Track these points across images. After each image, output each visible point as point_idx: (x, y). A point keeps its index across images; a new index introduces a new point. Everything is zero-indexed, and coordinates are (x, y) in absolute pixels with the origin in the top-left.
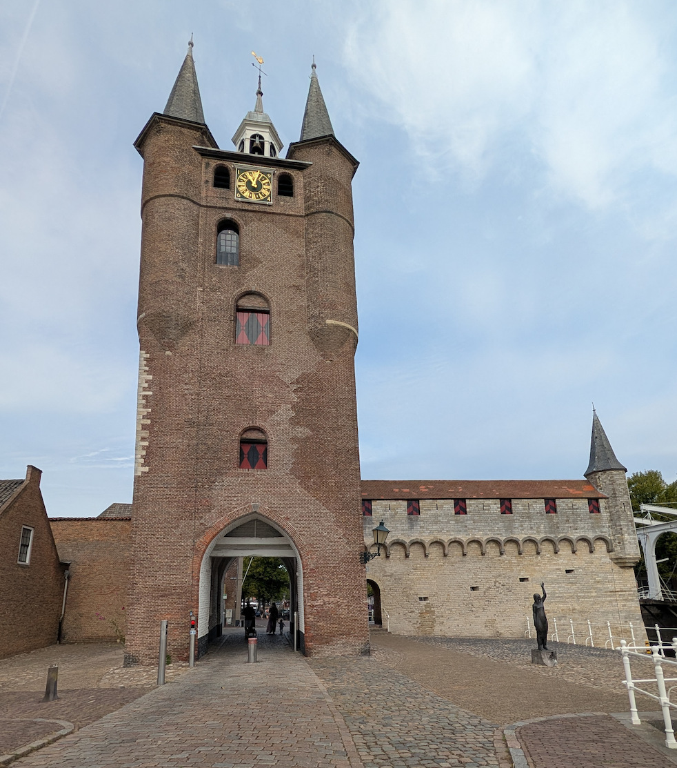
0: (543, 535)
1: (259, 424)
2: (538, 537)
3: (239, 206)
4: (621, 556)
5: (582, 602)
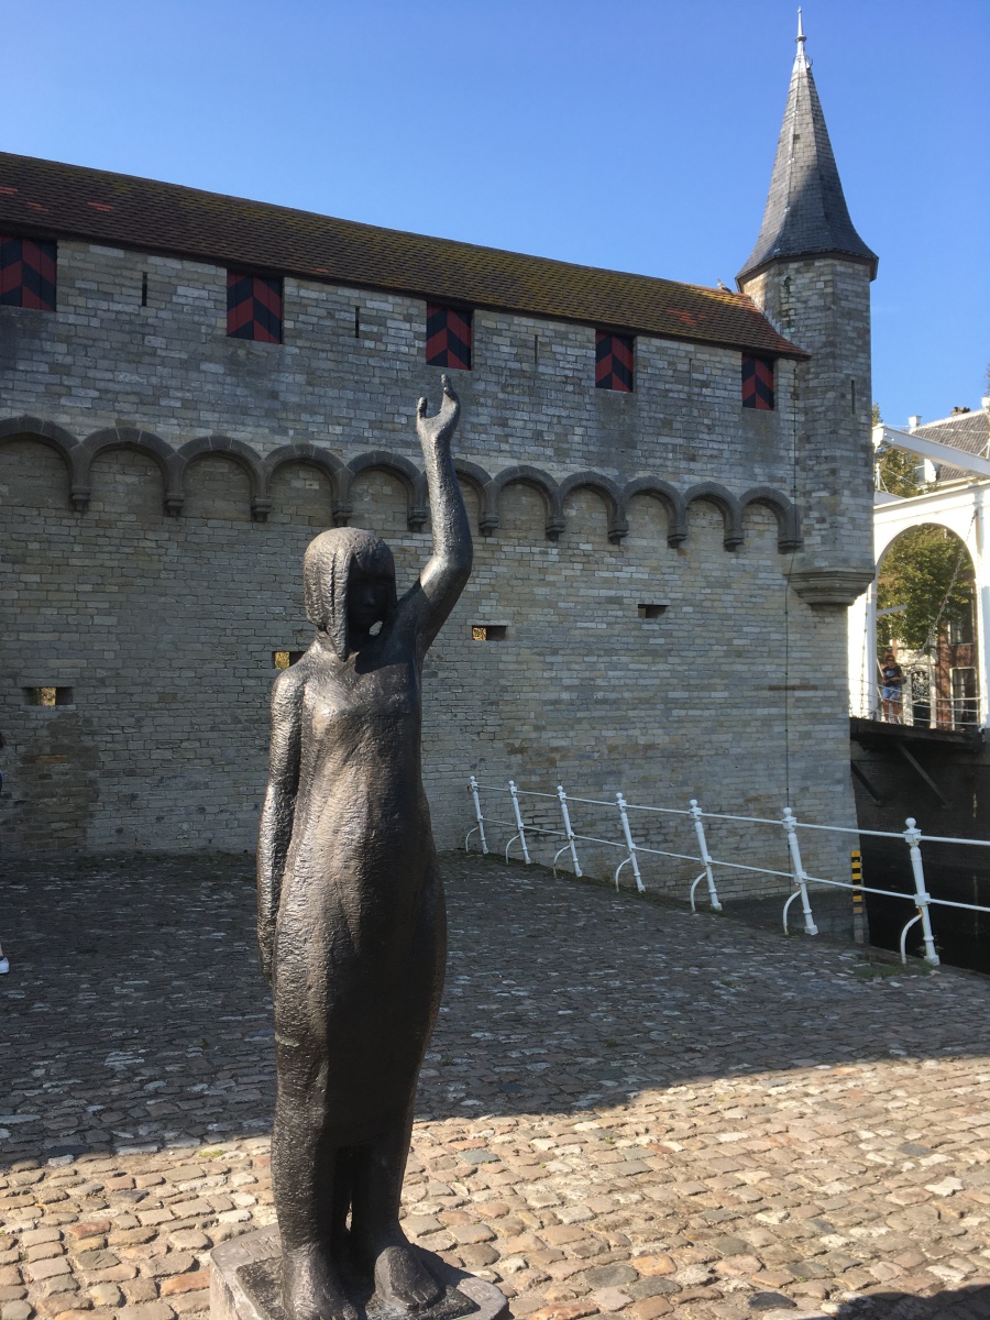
0: (576, 467)
2: (559, 473)
4: (821, 564)
5: (680, 721)
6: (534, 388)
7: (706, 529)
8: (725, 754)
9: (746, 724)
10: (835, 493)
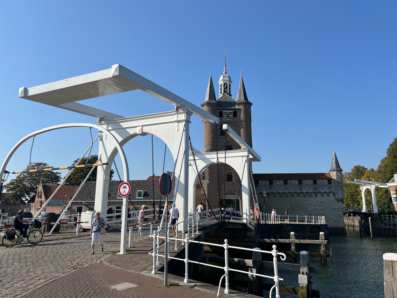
0: (312, 191)
1: (231, 172)
2: (310, 192)
3: (225, 121)
4: (337, 198)
5: (324, 211)
6: (308, 185)
7: (325, 195)
9: (331, 212)
10: (338, 191)
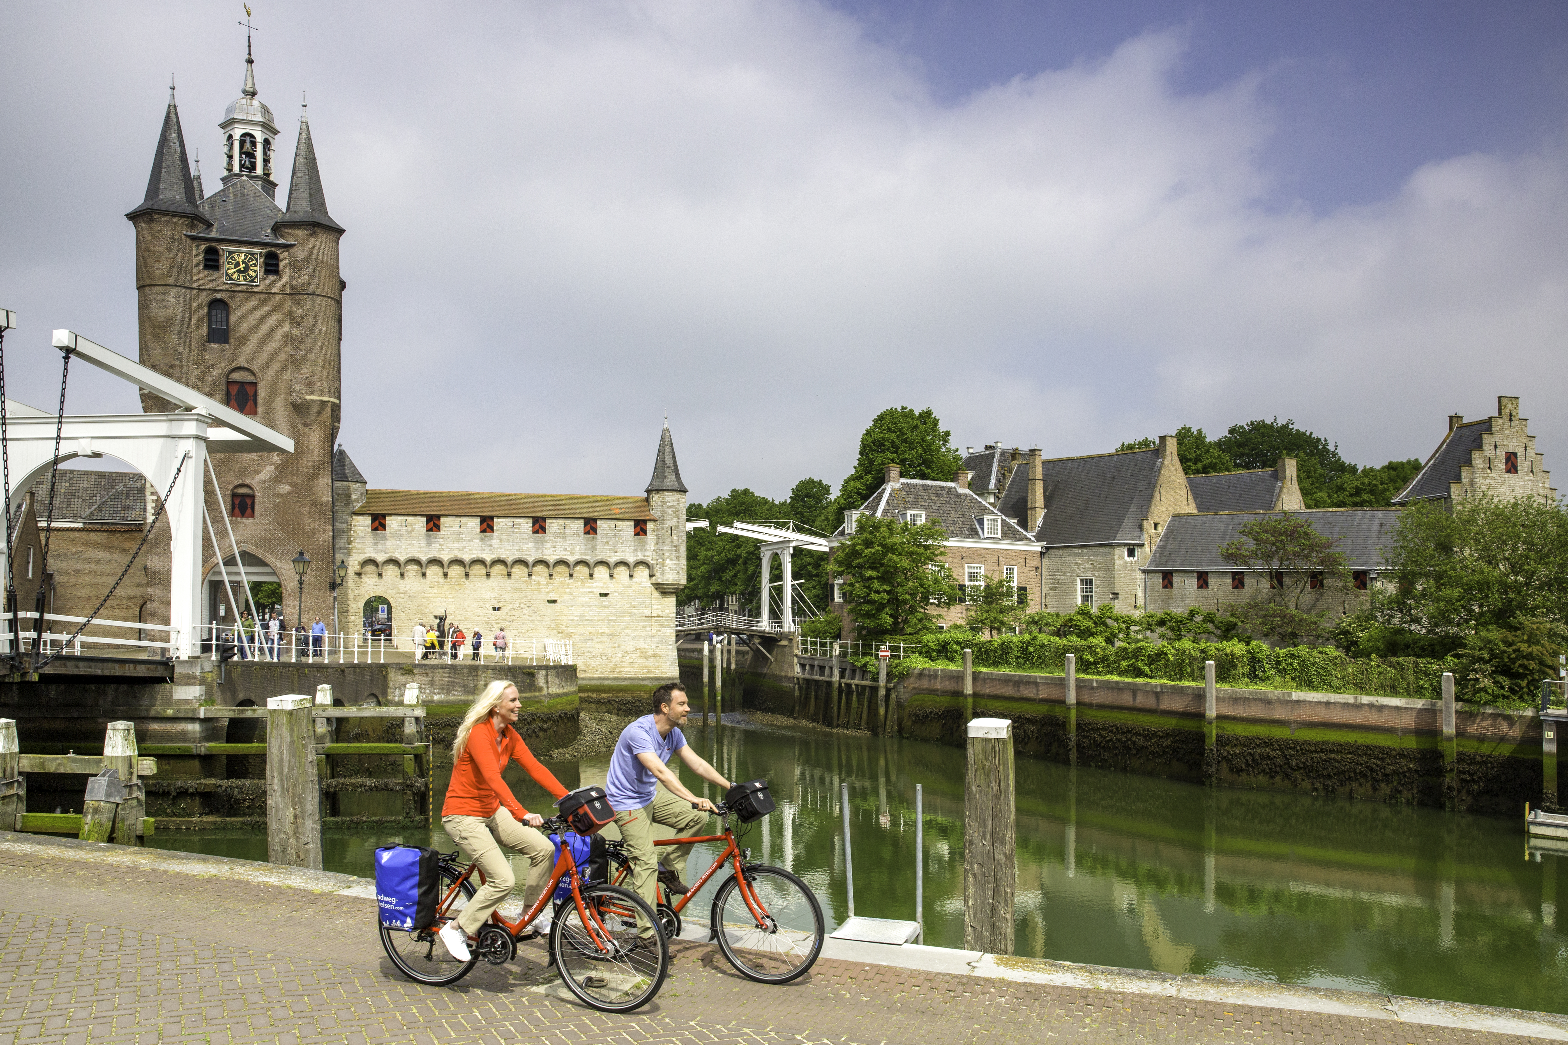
0: (578, 558)
1: (247, 481)
2: (573, 559)
3: (227, 287)
4: (660, 581)
6: (564, 537)
7: (622, 572)
8: (629, 635)
9: (636, 627)
